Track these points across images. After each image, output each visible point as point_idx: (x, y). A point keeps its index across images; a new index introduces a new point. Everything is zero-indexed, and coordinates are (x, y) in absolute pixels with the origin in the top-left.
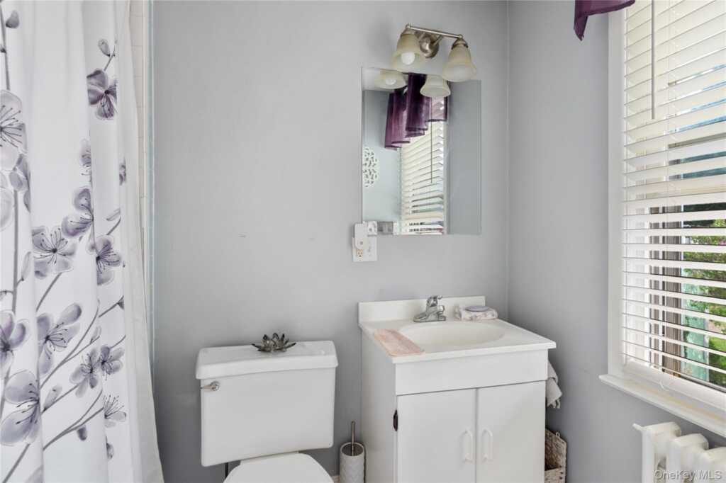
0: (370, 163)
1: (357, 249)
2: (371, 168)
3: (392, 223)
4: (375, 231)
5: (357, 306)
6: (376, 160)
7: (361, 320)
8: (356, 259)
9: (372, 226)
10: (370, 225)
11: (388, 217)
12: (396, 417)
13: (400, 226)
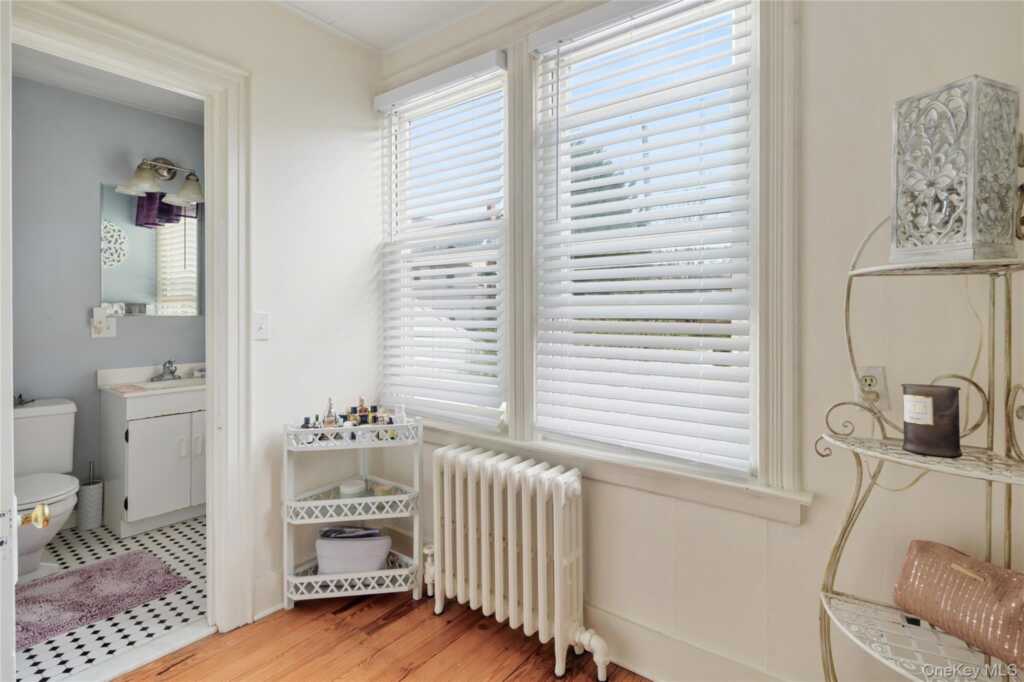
0: (116, 240)
1: (95, 328)
2: (118, 246)
3: (145, 305)
4: (121, 312)
5: (96, 374)
6: (124, 238)
7: (99, 383)
8: (94, 336)
9: (118, 308)
10: (116, 307)
11: (139, 298)
12: (127, 433)
13: (156, 307)
